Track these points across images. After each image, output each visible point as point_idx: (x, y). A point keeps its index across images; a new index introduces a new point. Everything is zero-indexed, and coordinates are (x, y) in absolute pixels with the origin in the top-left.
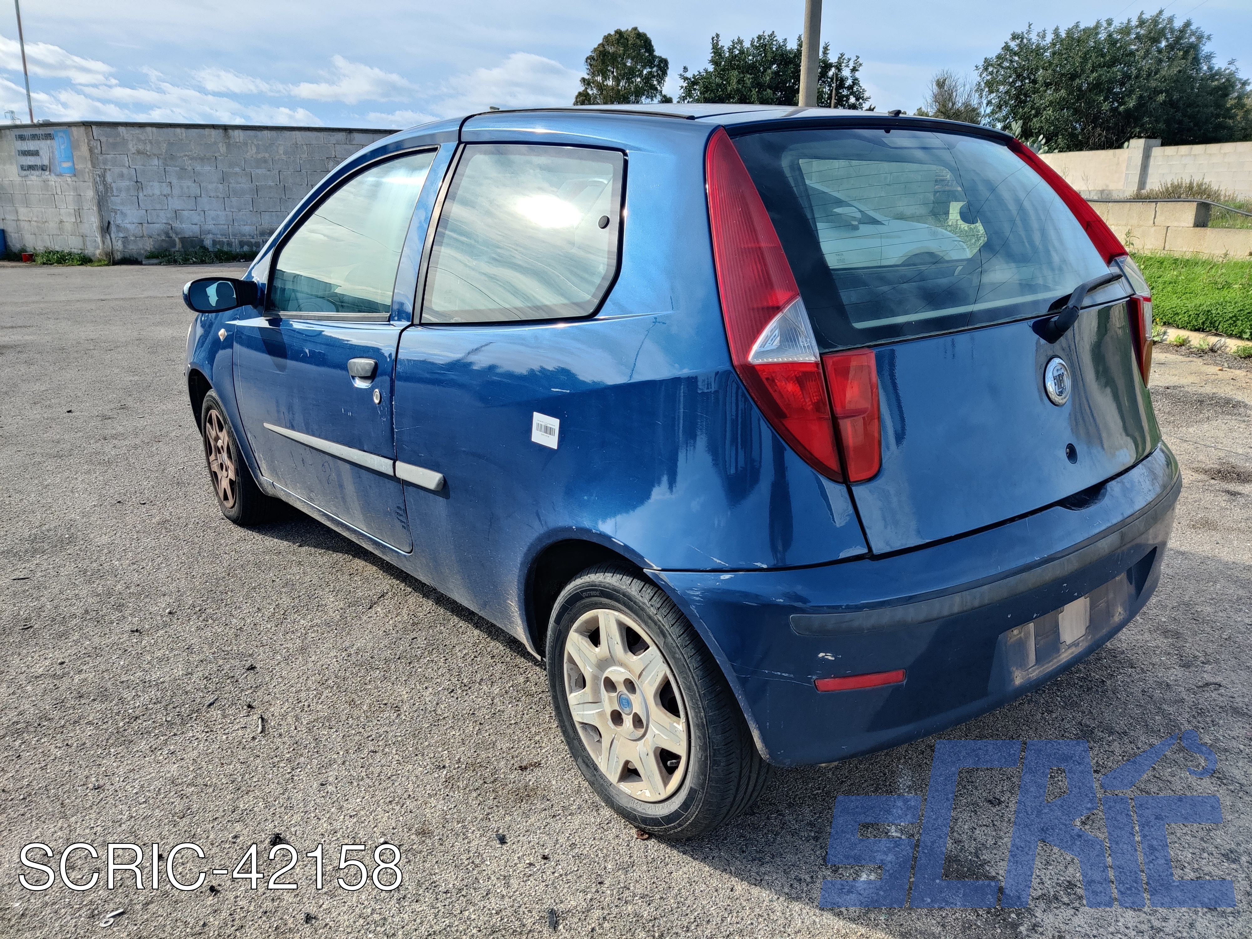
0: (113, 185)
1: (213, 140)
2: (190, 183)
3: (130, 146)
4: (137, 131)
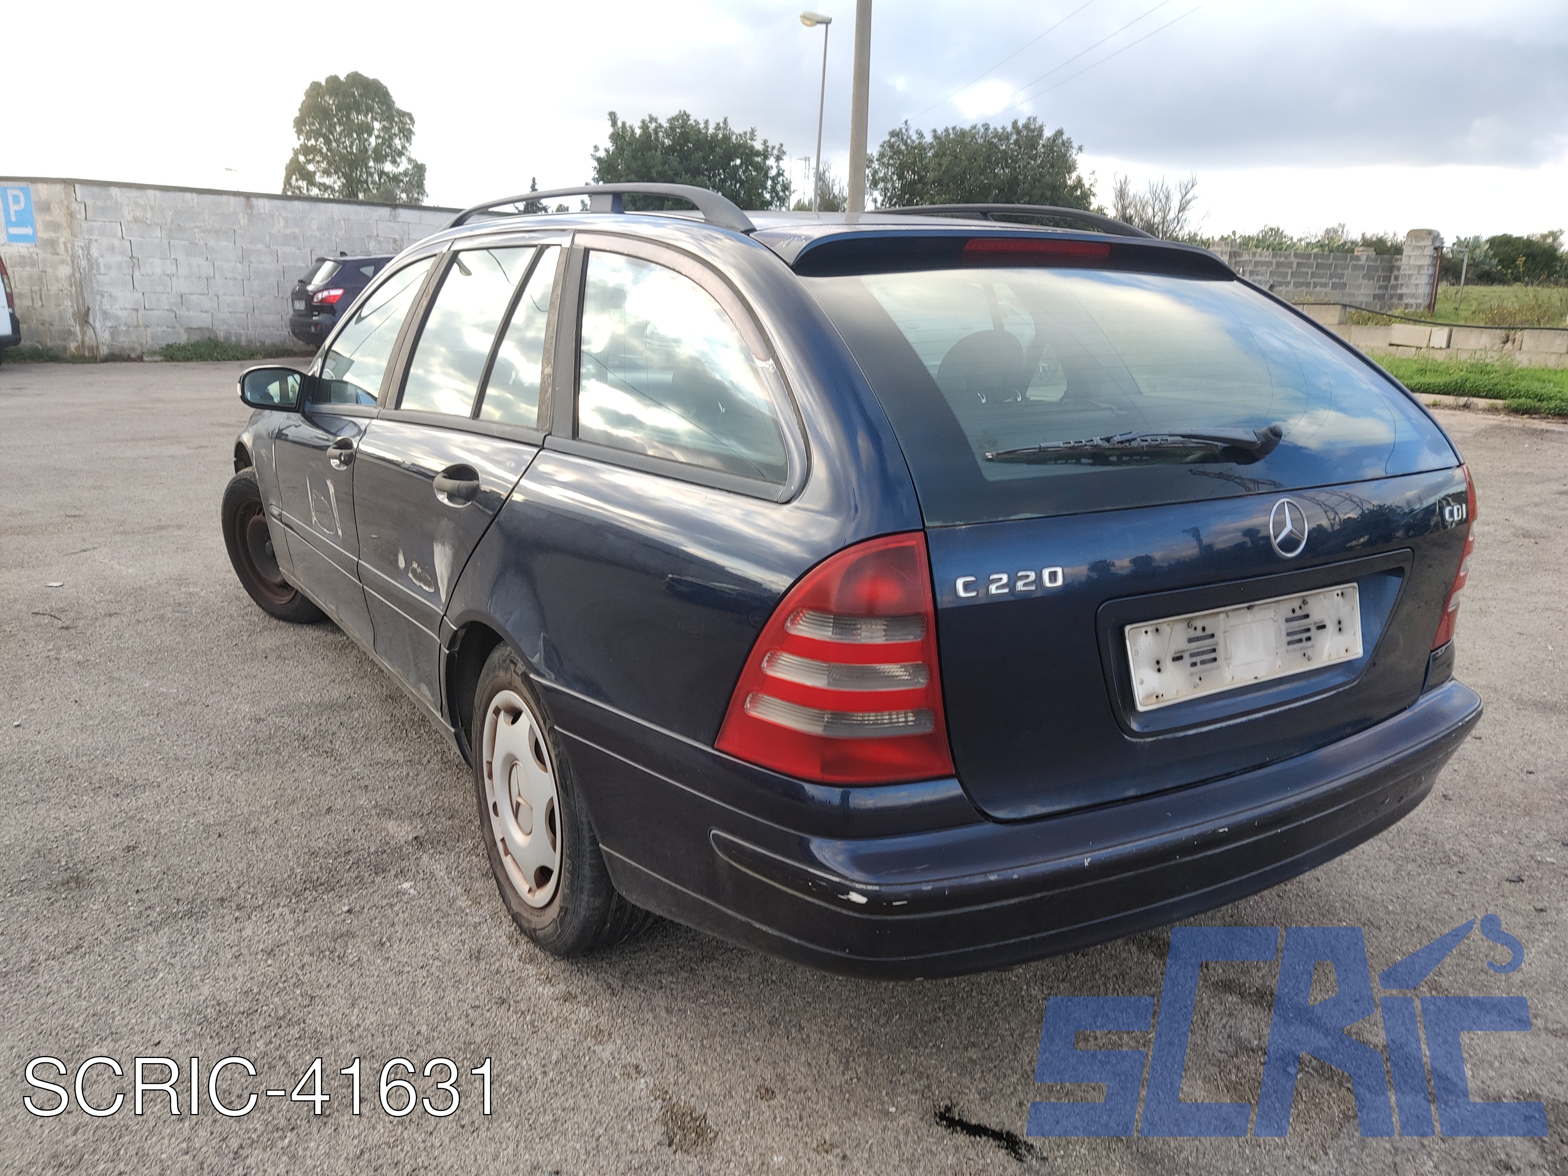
0: (100, 260)
1: (231, 209)
2: (201, 261)
3: (125, 212)
4: (134, 193)
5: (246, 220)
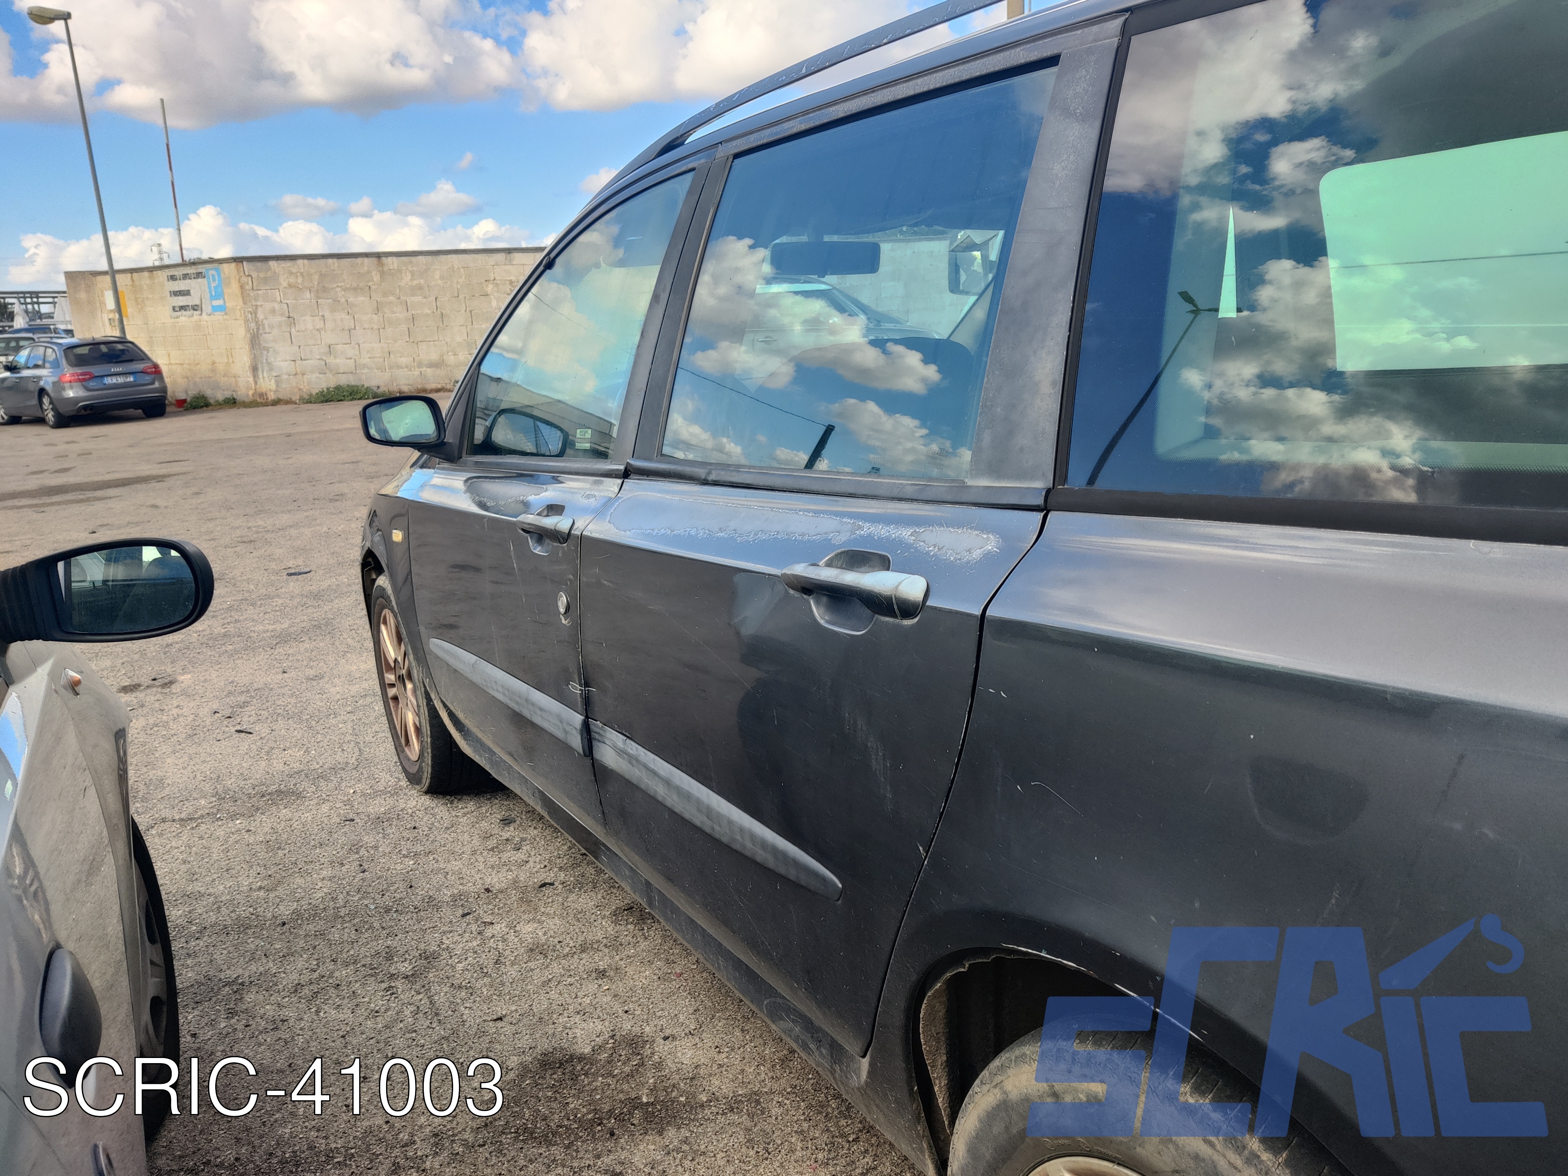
0: (265, 322)
1: (366, 269)
2: (344, 315)
4: (288, 264)
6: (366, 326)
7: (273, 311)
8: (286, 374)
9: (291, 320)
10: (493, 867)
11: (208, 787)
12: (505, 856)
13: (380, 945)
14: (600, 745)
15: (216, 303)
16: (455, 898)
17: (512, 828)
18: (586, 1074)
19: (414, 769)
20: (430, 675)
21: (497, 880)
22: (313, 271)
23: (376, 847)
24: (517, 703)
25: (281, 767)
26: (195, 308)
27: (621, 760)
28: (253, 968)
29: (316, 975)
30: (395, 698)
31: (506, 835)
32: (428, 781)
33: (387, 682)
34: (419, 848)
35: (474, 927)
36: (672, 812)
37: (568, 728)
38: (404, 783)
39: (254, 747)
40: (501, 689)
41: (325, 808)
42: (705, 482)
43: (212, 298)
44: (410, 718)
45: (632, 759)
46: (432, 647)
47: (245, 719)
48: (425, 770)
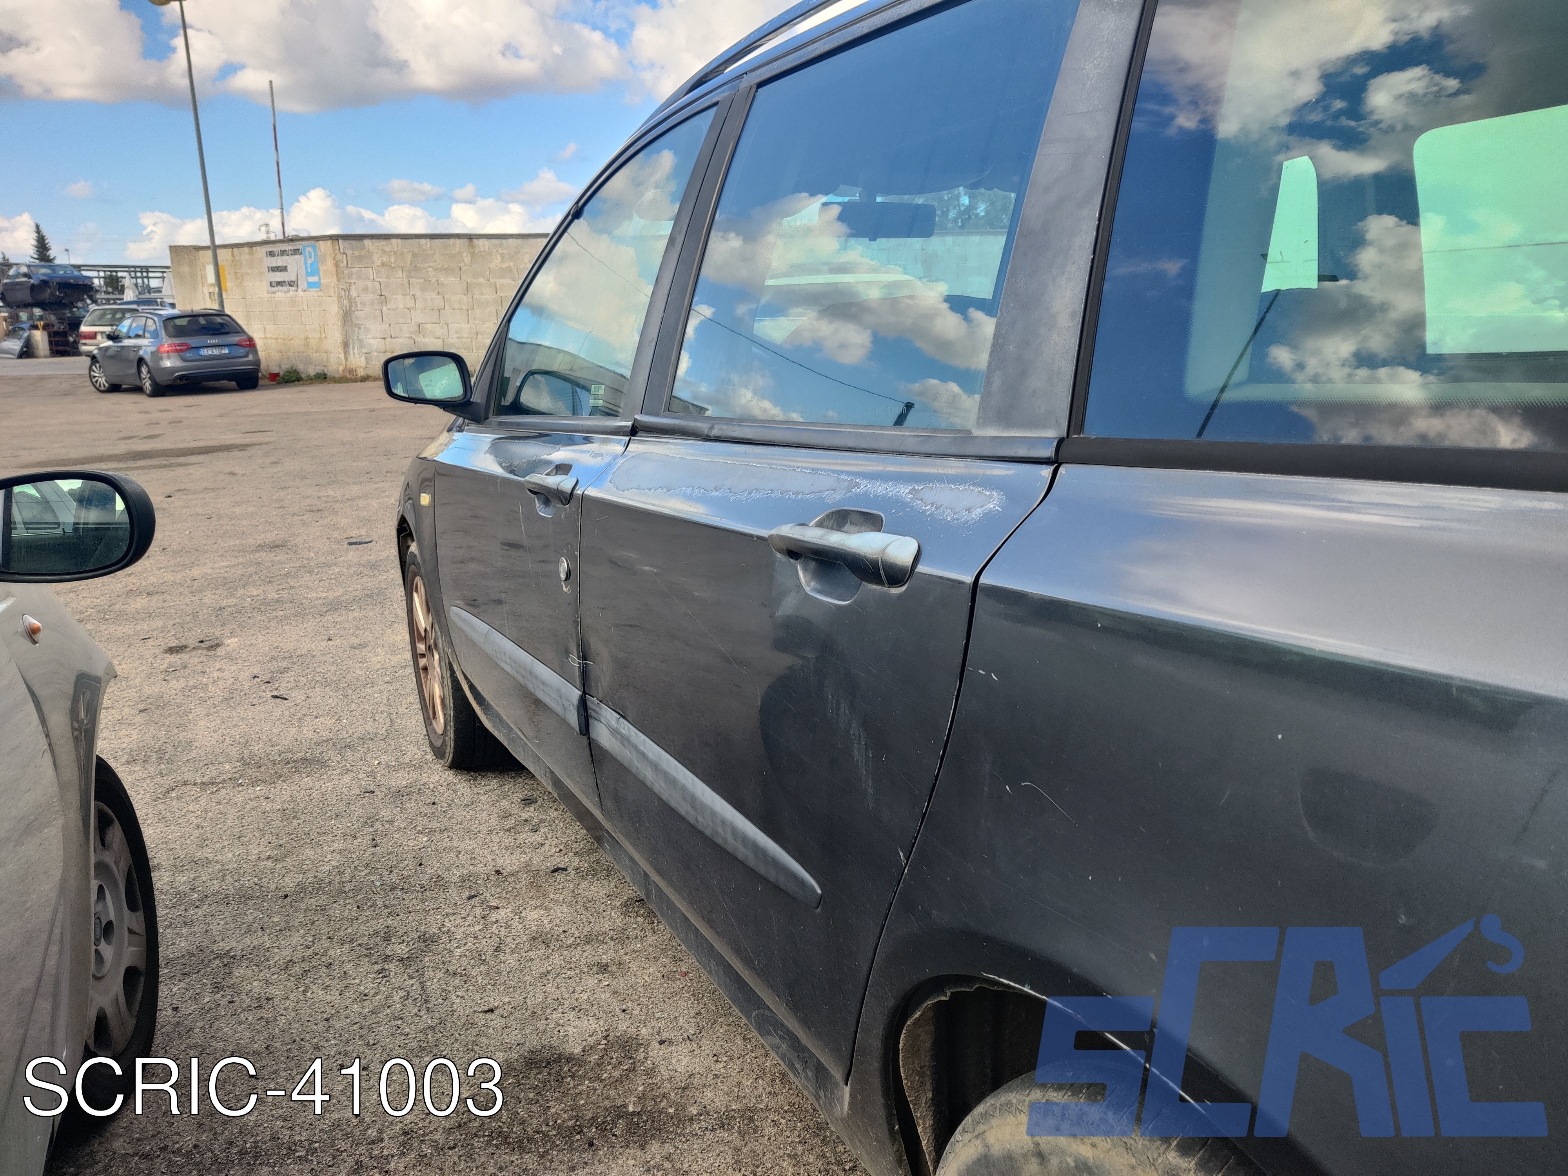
0: (357, 299)
1: (457, 250)
2: (434, 295)
3: (375, 259)
4: (382, 243)
5: (469, 258)
6: (456, 307)
7: (366, 289)
8: (376, 351)
9: (383, 299)
10: (507, 848)
11: (234, 752)
12: (521, 838)
13: (380, 924)
14: (596, 723)
15: (311, 279)
16: (463, 879)
17: (532, 809)
18: (573, 1077)
19: (438, 743)
20: (451, 644)
21: (509, 862)
22: (405, 250)
23: (391, 822)
24: (523, 676)
25: (310, 734)
26: (291, 284)
27: (613, 740)
28: (248, 941)
29: (310, 952)
30: (425, 669)
31: (525, 815)
32: (451, 755)
33: (419, 652)
34: (435, 825)
35: (478, 911)
36: (660, 799)
37: (566, 704)
38: (430, 756)
39: (287, 713)
40: (509, 661)
41: (347, 779)
42: (708, 439)
43: (308, 274)
44: (437, 691)
45: (625, 740)
46: (452, 615)
47: (284, 684)
48: (448, 744)
